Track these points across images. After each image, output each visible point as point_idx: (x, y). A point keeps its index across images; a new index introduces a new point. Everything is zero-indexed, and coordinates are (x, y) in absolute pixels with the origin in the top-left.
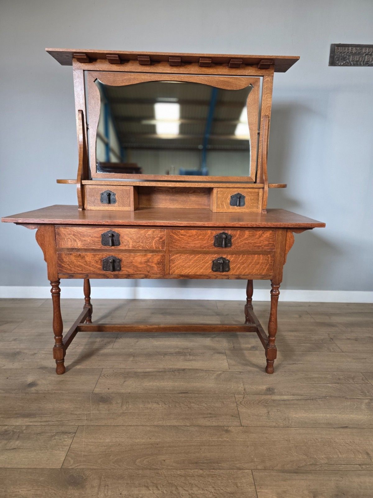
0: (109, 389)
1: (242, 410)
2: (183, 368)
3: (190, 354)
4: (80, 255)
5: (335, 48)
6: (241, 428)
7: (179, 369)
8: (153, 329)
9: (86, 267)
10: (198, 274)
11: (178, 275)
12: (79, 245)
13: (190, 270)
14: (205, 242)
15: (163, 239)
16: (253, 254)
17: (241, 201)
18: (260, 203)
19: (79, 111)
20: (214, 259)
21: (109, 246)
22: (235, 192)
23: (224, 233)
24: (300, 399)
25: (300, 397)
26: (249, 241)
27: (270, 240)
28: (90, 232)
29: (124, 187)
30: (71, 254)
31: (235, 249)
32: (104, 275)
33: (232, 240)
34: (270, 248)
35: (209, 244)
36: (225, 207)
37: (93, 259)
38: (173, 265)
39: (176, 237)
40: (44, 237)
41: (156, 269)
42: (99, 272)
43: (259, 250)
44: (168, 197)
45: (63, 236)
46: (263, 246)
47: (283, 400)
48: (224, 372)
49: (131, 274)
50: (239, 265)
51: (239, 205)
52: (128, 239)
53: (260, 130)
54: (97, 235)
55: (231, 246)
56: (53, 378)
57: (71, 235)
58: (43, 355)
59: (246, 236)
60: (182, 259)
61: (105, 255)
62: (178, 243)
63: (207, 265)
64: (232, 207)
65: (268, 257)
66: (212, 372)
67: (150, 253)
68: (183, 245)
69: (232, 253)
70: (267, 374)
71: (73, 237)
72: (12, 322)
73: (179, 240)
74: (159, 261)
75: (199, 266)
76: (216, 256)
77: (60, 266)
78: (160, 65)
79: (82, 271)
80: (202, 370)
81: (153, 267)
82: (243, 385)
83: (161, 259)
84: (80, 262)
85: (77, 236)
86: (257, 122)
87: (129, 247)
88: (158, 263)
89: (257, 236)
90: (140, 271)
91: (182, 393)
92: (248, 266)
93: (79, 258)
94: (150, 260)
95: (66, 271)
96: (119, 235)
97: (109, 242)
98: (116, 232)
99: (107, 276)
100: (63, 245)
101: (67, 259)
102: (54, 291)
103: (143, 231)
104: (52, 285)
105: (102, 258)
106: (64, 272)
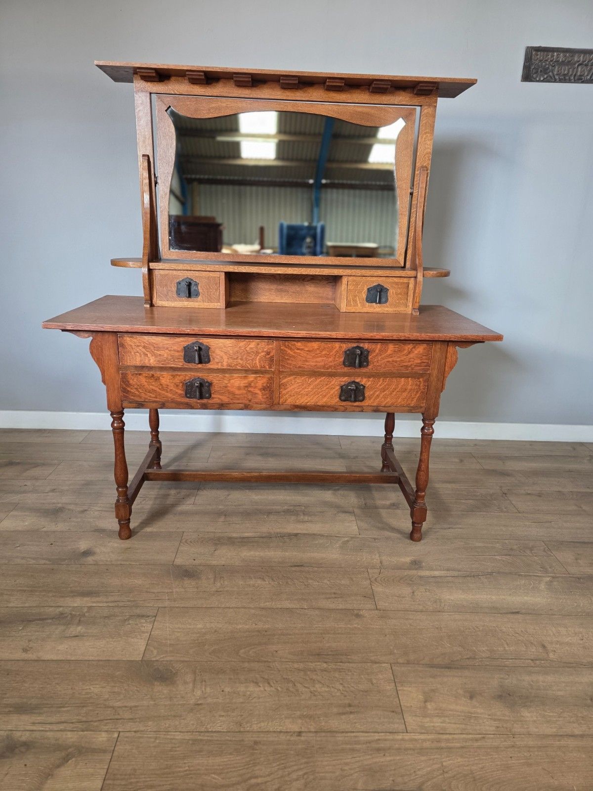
0: (194, 560)
1: (379, 589)
2: (295, 532)
3: (304, 514)
4: (153, 376)
5: (532, 54)
6: (376, 611)
7: (290, 534)
8: (252, 477)
9: (162, 392)
10: (319, 404)
11: (291, 405)
12: (152, 361)
13: (309, 399)
14: (330, 359)
15: (272, 354)
16: (399, 377)
17: (382, 296)
18: (410, 299)
19: (144, 155)
20: (343, 383)
21: (195, 363)
22: (375, 282)
23: (358, 347)
24: (456, 575)
25: (456, 573)
26: (395, 359)
27: (424, 357)
28: (167, 344)
29: (211, 274)
30: (140, 374)
31: (372, 369)
32: (187, 404)
33: (370, 357)
34: (424, 369)
35: (336, 362)
36: (359, 305)
37: (171, 381)
38: (284, 392)
39: (289, 351)
40: (102, 349)
41: (260, 396)
42: (179, 400)
43: (407, 371)
44: (274, 287)
45: (129, 348)
46: (413, 366)
47: (434, 577)
48: (352, 538)
49: (225, 404)
50: (377, 393)
51: (380, 302)
52: (222, 354)
53: (413, 189)
54: (177, 347)
55: (368, 365)
56: (116, 545)
57: (141, 348)
58: (96, 513)
59: (389, 352)
60: (298, 383)
61: (188, 376)
62: (292, 361)
63: (332, 392)
64: (369, 304)
65: (420, 381)
66: (335, 538)
67: (253, 373)
68: (300, 364)
69: (369, 376)
70: (411, 541)
71: (144, 350)
72: (44, 464)
73: (294, 357)
74: (265, 385)
75: (321, 393)
76: (345, 380)
77: (125, 391)
78: (265, 86)
79: (157, 398)
80: (322, 536)
81: (256, 393)
82: (379, 556)
83: (268, 383)
84: (153, 386)
85: (149, 348)
86: (410, 177)
87: (222, 366)
88: (264, 389)
89: (405, 352)
90: (238, 399)
91: (295, 566)
92: (391, 394)
93: (152, 379)
94: (253, 384)
95: (132, 397)
96: (208, 348)
97: (195, 357)
98: (205, 344)
99: (191, 406)
100: (128, 361)
101: (135, 380)
102: (115, 425)
103: (242, 343)
104: (113, 417)
105: (184, 380)
106: (130, 399)
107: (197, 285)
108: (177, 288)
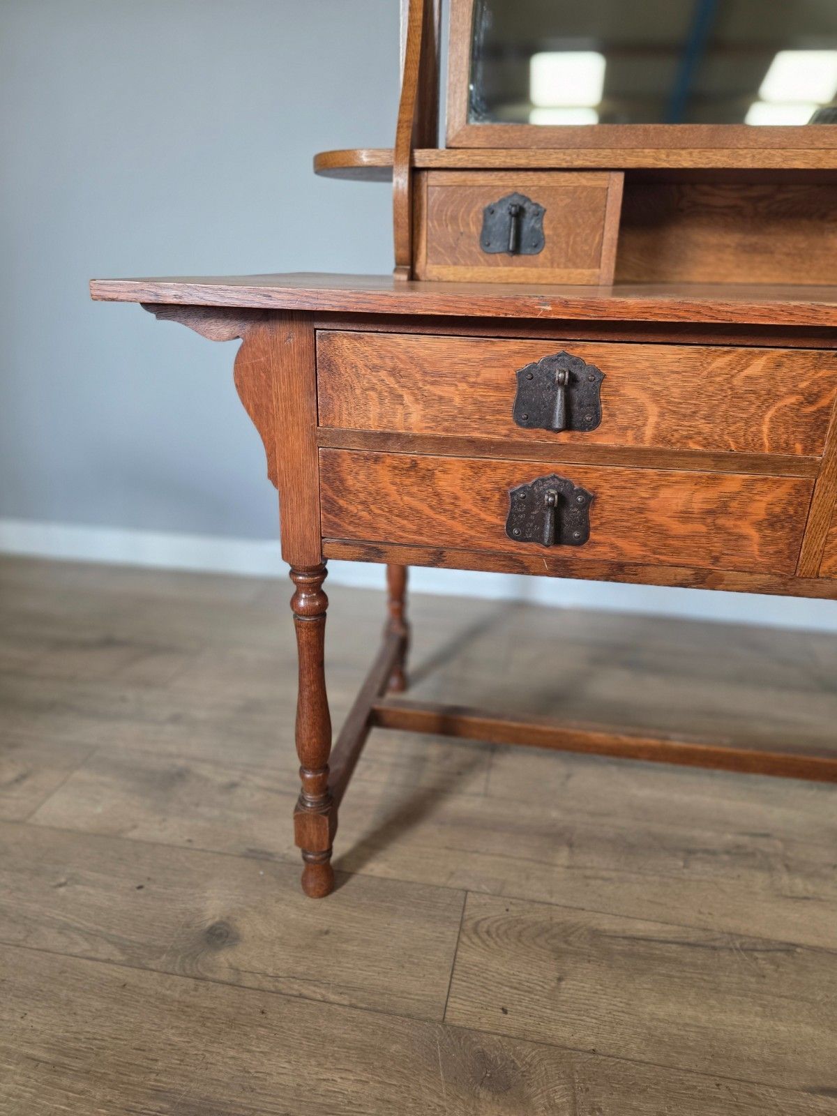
4: (414, 464)
9: (437, 516)
21: (549, 427)
30: (377, 460)
32: (510, 559)
37: (468, 484)
40: (269, 377)
41: (755, 546)
42: (488, 544)
45: (347, 375)
49: (630, 564)
52: (643, 399)
57: (383, 374)
61: (521, 470)
67: (742, 468)
71: (391, 381)
74: (777, 510)
77: (332, 508)
79: (421, 534)
81: (742, 537)
83: (790, 503)
84: (414, 498)
87: (638, 438)
88: (773, 522)
90: (677, 552)
93: (410, 477)
94: (734, 504)
95: (351, 528)
96: (599, 377)
97: (552, 410)
98: (589, 361)
99: (522, 563)
100: (344, 417)
101: (361, 477)
102: (302, 603)
103: (720, 360)
104: (296, 582)
105: (508, 484)
106: (344, 532)
107: (539, 214)
108: (485, 227)
